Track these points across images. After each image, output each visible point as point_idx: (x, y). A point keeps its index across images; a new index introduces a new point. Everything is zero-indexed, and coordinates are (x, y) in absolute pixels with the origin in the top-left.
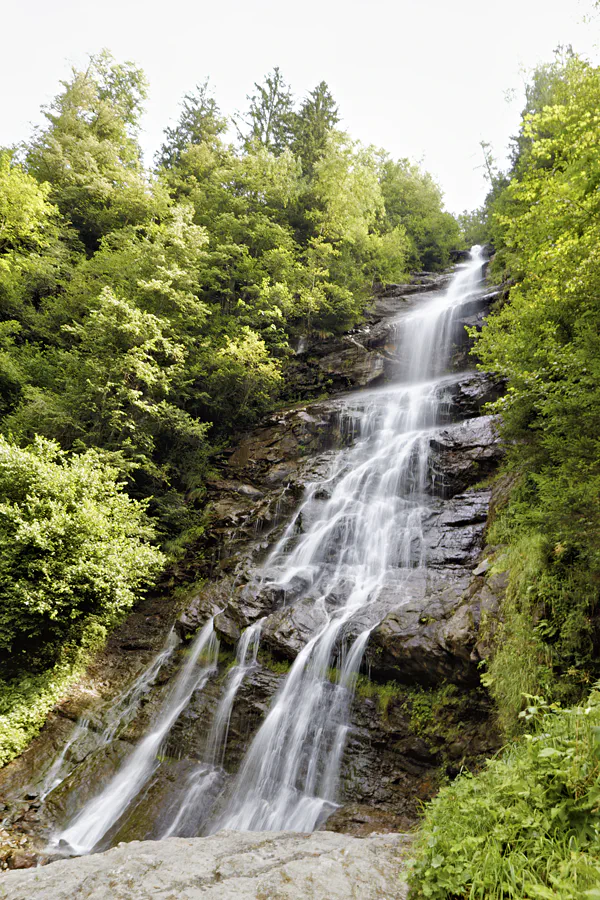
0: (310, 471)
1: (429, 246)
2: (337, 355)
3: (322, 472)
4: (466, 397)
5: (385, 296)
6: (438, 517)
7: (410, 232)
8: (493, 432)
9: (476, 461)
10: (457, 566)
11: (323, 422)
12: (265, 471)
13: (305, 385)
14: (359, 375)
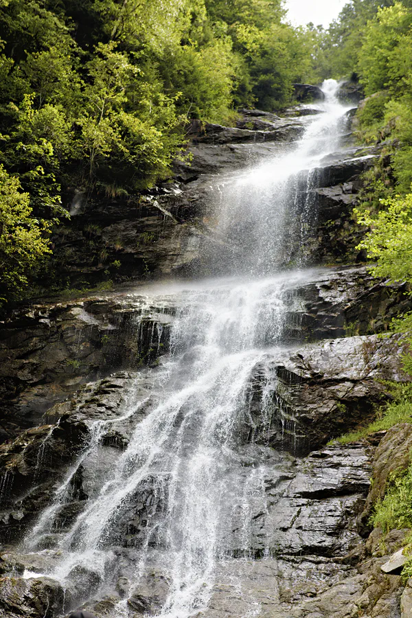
0: (93, 401)
1: (266, 72)
2: (131, 224)
3: (113, 404)
4: (326, 305)
5: (205, 141)
6: (289, 482)
7: (239, 48)
8: (367, 361)
9: (342, 401)
10: (321, 558)
11: (110, 327)
12: (14, 397)
13: (79, 265)
14: (161, 257)
